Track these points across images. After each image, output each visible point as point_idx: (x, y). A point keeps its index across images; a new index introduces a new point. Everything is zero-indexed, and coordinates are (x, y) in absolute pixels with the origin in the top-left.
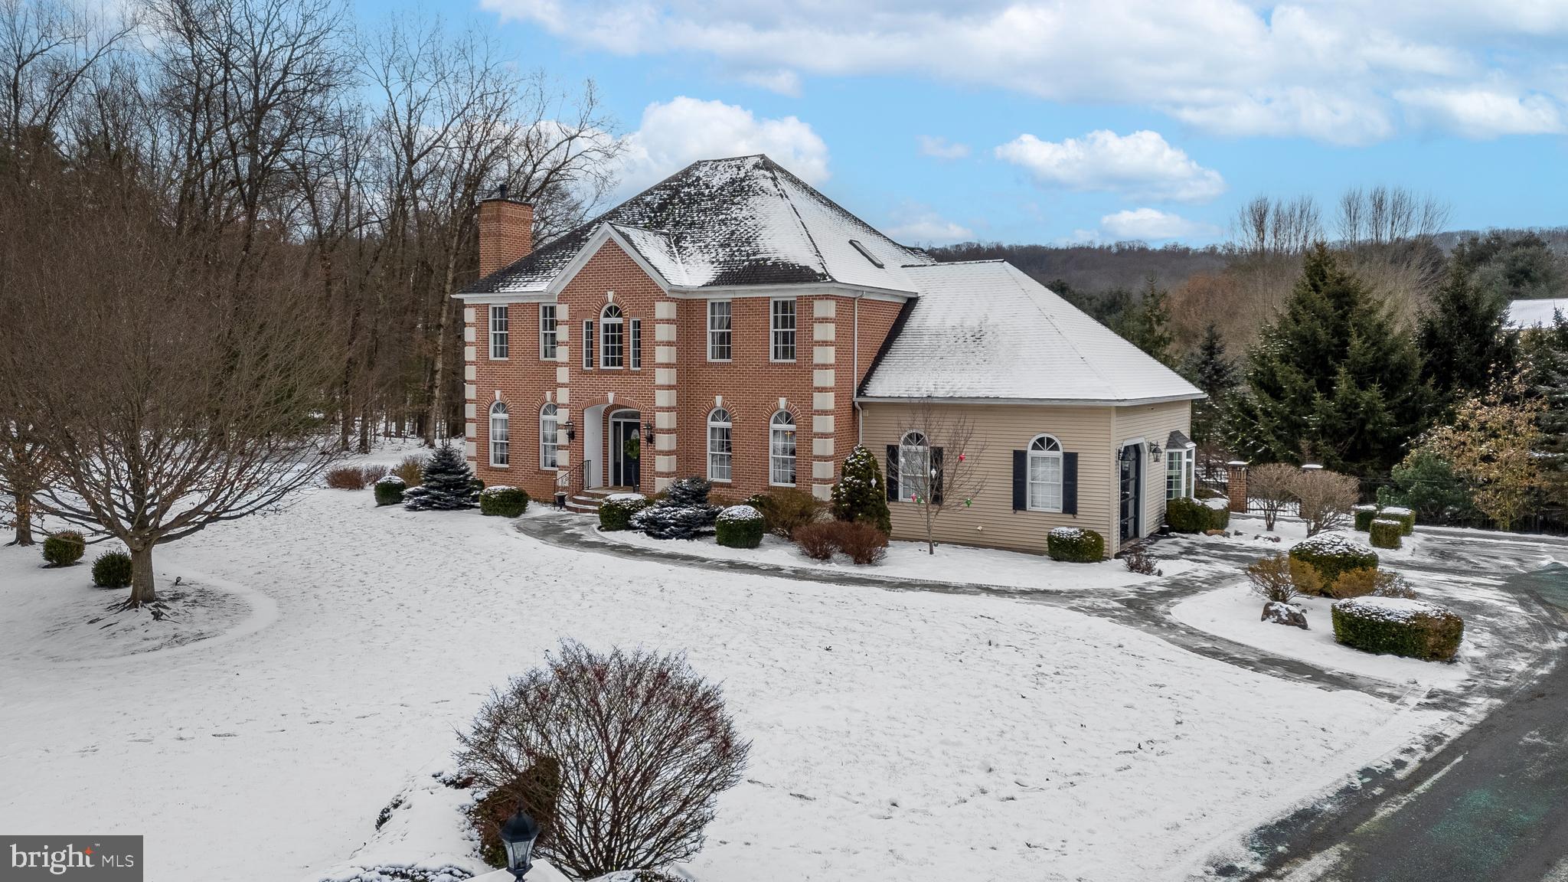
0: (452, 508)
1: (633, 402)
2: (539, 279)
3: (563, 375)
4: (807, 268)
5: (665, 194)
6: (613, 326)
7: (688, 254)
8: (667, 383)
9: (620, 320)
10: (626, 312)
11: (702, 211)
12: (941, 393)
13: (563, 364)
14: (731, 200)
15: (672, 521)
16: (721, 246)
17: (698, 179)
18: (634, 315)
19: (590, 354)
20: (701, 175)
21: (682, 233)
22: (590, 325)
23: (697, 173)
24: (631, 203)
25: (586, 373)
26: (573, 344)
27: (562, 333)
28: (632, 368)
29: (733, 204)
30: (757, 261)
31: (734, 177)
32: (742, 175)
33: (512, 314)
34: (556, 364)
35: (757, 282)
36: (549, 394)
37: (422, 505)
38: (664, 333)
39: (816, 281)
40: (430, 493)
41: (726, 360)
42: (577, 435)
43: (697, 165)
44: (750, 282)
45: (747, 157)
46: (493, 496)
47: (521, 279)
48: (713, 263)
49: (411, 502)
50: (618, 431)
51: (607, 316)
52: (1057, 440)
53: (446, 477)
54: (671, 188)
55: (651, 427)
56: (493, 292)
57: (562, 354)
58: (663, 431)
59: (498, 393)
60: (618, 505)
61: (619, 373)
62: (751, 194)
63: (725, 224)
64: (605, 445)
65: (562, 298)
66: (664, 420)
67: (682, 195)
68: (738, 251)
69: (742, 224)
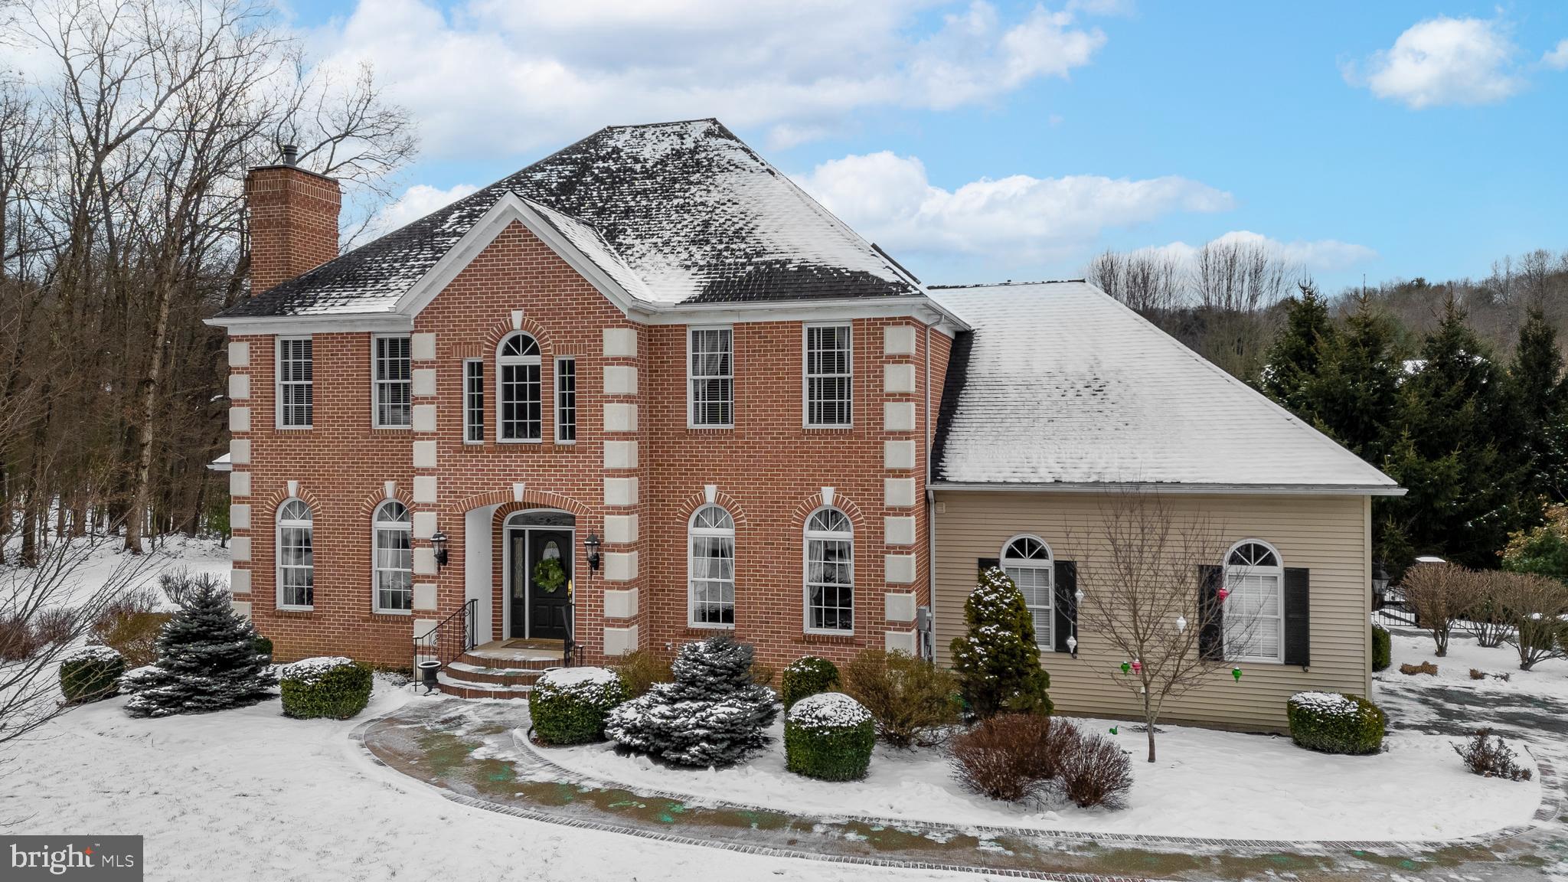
0: (223, 707)
1: (559, 498)
2: (368, 294)
3: (425, 454)
4: (865, 274)
5: (567, 170)
6: (521, 370)
7: (637, 255)
8: (626, 466)
9: (535, 360)
10: (548, 345)
11: (639, 193)
12: (1077, 476)
13: (425, 436)
14: (684, 178)
15: (701, 732)
16: (693, 242)
17: (616, 150)
18: (564, 350)
19: (478, 417)
20: (620, 145)
21: (614, 224)
22: (477, 369)
23: (611, 143)
24: (510, 182)
25: (469, 449)
26: (444, 401)
27: (423, 382)
28: (558, 441)
29: (691, 183)
30: (769, 264)
31: (678, 147)
32: (689, 144)
33: (320, 353)
34: (412, 436)
35: (781, 296)
36: (389, 487)
37: (162, 704)
38: (620, 380)
39: (890, 293)
40: (178, 681)
41: (720, 426)
42: (453, 560)
43: (609, 131)
44: (766, 297)
45: (689, 122)
46: (310, 682)
47: (334, 294)
48: (688, 267)
49: (137, 700)
50: (519, 547)
51: (508, 352)
52: (1272, 549)
53: (210, 648)
54: (574, 162)
55: (597, 542)
56: (284, 314)
57: (424, 418)
58: (617, 548)
59: (292, 486)
60: (574, 696)
61: (534, 449)
62: (716, 169)
63: (689, 211)
64: (497, 571)
65: (423, 322)
66: (620, 529)
67: (596, 171)
68: (727, 249)
69: (718, 211)
